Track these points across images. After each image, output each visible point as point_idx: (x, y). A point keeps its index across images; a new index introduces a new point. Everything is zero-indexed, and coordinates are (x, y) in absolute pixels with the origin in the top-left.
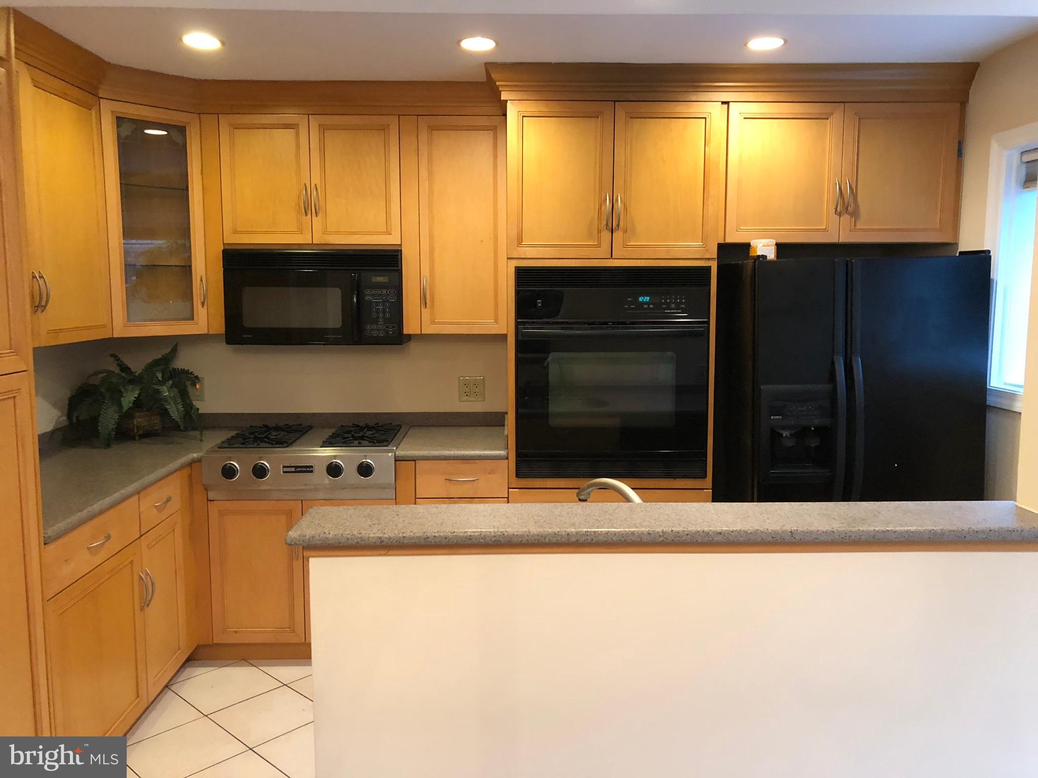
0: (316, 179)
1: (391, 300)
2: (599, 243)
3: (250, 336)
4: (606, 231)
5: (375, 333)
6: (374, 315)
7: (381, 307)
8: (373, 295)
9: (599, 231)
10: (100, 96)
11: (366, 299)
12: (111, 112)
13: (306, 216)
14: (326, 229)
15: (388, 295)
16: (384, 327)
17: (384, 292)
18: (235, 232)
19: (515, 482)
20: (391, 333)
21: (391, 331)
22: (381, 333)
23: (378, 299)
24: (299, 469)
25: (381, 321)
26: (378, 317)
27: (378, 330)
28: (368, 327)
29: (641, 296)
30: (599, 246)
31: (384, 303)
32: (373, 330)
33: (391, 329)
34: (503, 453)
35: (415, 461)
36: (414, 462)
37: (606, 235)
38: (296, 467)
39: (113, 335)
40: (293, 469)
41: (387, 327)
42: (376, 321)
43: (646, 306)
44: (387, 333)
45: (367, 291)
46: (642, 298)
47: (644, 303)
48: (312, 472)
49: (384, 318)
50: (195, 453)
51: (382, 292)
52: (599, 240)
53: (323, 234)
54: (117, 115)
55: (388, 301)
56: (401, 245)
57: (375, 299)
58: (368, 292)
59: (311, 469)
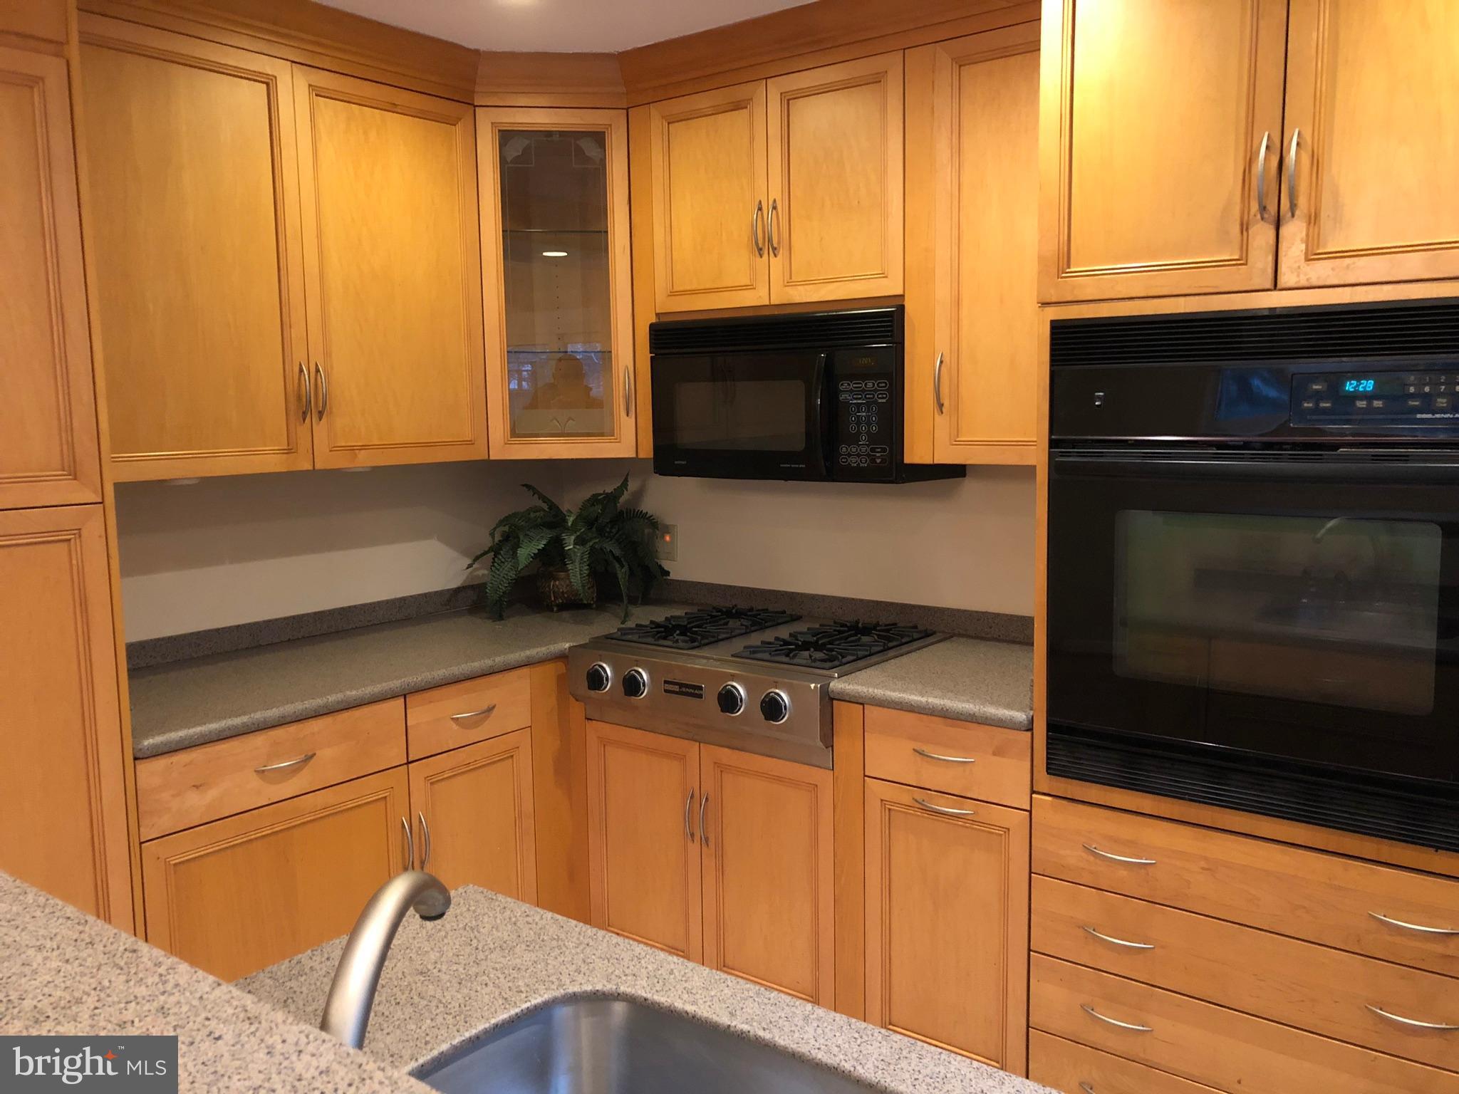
0: (776, 193)
1: (880, 401)
2: (1244, 256)
3: (683, 463)
4: (1262, 223)
5: (853, 461)
6: (853, 429)
7: (864, 414)
8: (851, 391)
9: (1244, 227)
10: (476, 104)
11: (841, 398)
12: (490, 125)
13: (761, 257)
14: (791, 278)
15: (876, 391)
16: (869, 450)
17: (870, 385)
18: (673, 294)
19: (1044, 781)
20: (878, 461)
21: (879, 457)
22: (863, 460)
23: (860, 399)
24: (684, 689)
25: (864, 440)
26: (859, 433)
27: (858, 455)
28: (844, 449)
29: (1351, 379)
30: (1243, 261)
31: (868, 405)
32: (852, 454)
33: (878, 455)
34: (1020, 716)
35: (863, 704)
36: (861, 706)
37: (1262, 235)
38: (681, 685)
39: (489, 457)
40: (676, 688)
41: (873, 450)
42: (855, 439)
43: (1361, 404)
44: (873, 461)
45: (842, 385)
46: (1354, 383)
47: (1356, 396)
48: (700, 696)
49: (868, 433)
50: (567, 642)
51: (866, 384)
52: (1245, 248)
53: (786, 286)
54: (500, 128)
55: (876, 402)
56: (903, 296)
57: (856, 399)
58: (844, 386)
59: (700, 692)
